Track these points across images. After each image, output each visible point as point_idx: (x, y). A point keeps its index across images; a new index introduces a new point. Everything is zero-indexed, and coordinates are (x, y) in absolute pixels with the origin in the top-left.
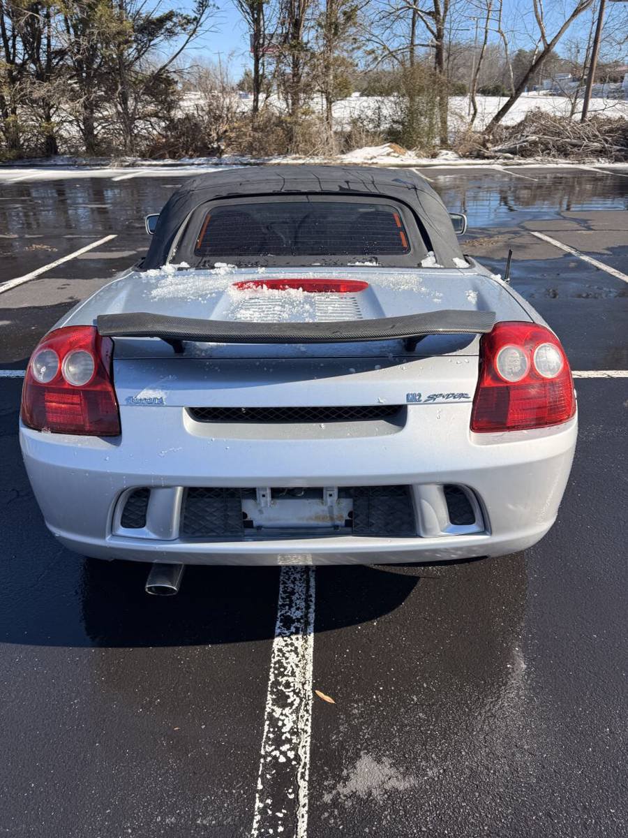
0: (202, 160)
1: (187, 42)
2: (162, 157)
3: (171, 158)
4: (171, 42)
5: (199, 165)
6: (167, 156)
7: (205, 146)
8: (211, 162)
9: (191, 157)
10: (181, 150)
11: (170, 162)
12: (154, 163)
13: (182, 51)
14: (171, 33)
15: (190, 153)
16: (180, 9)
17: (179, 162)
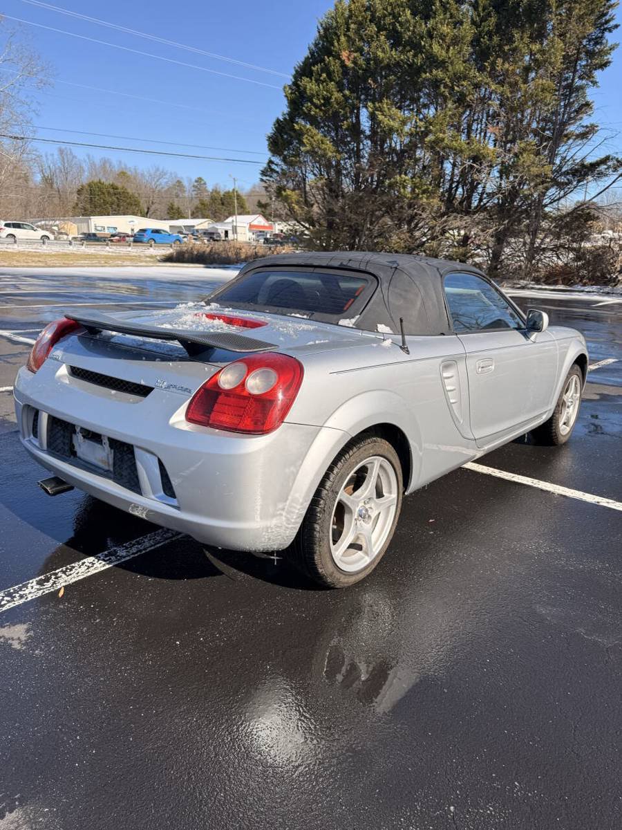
0: (595, 288)
1: (614, 182)
2: (556, 283)
3: (563, 284)
4: (599, 183)
5: (587, 292)
6: (561, 282)
7: (603, 276)
8: (602, 291)
9: (584, 285)
10: (576, 278)
11: (561, 287)
12: (547, 287)
13: (607, 190)
14: (601, 175)
15: (584, 281)
16: (617, 153)
17: (569, 289)
